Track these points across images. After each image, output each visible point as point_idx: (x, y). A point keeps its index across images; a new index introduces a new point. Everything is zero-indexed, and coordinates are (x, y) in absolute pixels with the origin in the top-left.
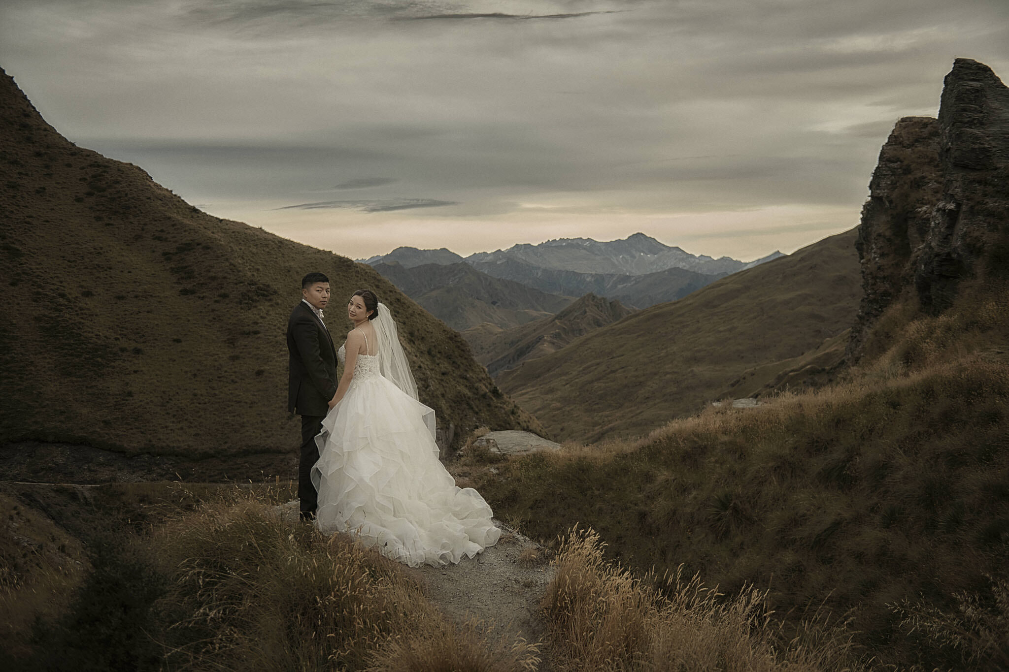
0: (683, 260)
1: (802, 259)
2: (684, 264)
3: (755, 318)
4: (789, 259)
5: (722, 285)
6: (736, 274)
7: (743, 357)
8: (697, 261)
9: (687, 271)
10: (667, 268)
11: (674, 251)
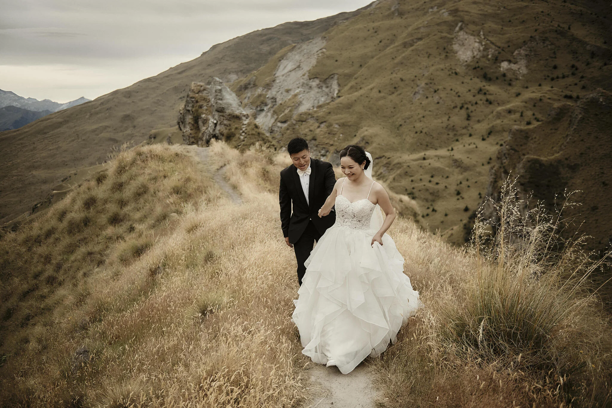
0: (15, 101)
1: (102, 104)
2: (17, 103)
3: (73, 141)
4: (93, 103)
5: (49, 119)
6: (58, 112)
7: (67, 165)
8: (26, 101)
9: (20, 108)
10: (4, 106)
11: (9, 94)
